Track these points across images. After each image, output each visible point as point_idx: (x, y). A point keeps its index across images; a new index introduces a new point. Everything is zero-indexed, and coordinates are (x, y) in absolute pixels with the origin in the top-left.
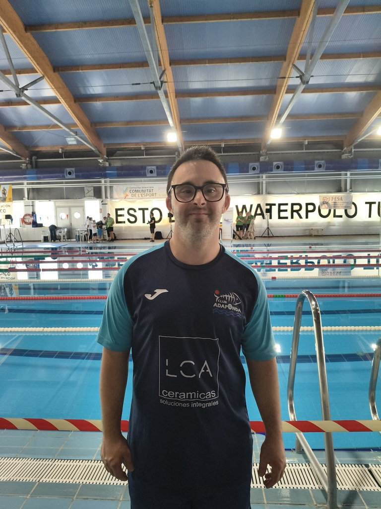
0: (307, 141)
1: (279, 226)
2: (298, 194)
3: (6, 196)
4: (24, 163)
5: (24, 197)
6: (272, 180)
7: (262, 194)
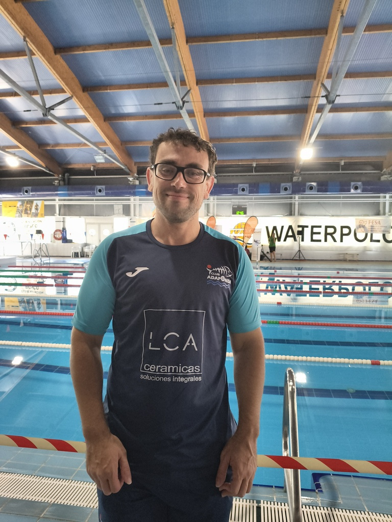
0: (343, 161)
1: (311, 249)
2: (333, 216)
3: (39, 211)
4: (56, 179)
5: (55, 213)
6: (305, 201)
7: (294, 215)
